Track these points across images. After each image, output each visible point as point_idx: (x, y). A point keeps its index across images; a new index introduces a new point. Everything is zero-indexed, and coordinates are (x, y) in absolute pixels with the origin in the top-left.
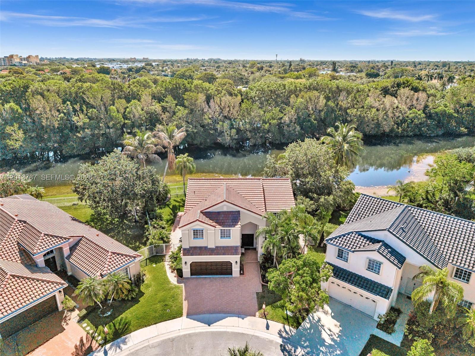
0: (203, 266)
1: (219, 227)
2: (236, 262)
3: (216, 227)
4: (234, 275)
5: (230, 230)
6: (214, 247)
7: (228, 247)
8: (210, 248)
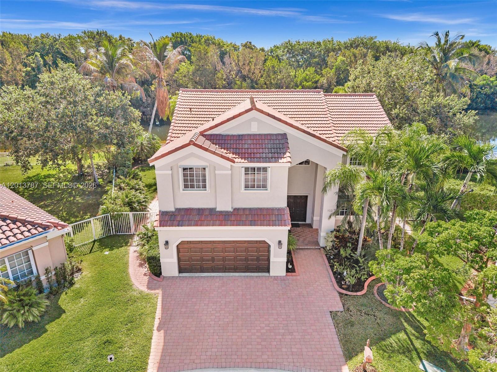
0: (206, 252)
1: (242, 164)
2: (280, 242)
3: (234, 162)
4: (273, 273)
5: (265, 169)
6: (230, 209)
7: (261, 209)
8: (221, 212)
